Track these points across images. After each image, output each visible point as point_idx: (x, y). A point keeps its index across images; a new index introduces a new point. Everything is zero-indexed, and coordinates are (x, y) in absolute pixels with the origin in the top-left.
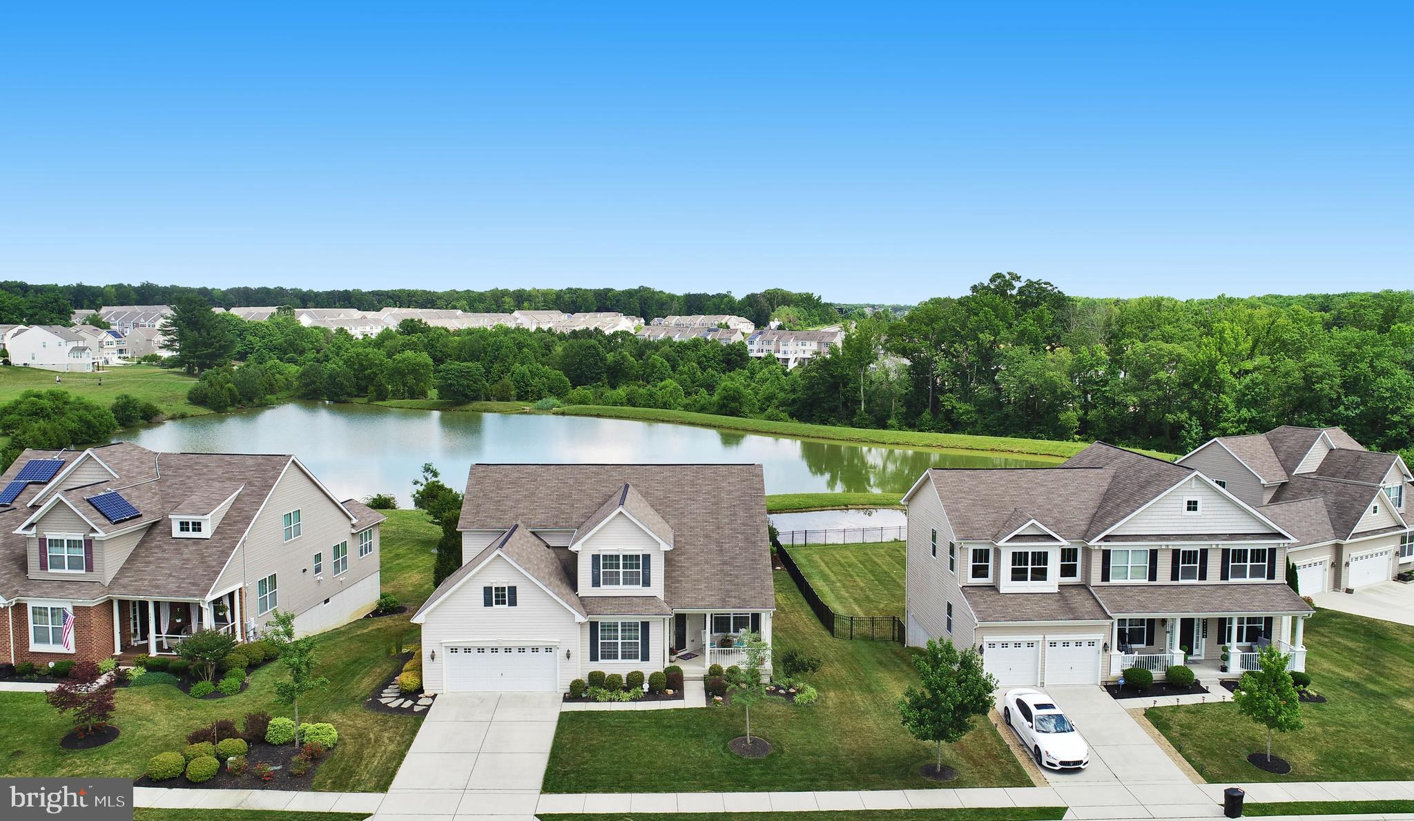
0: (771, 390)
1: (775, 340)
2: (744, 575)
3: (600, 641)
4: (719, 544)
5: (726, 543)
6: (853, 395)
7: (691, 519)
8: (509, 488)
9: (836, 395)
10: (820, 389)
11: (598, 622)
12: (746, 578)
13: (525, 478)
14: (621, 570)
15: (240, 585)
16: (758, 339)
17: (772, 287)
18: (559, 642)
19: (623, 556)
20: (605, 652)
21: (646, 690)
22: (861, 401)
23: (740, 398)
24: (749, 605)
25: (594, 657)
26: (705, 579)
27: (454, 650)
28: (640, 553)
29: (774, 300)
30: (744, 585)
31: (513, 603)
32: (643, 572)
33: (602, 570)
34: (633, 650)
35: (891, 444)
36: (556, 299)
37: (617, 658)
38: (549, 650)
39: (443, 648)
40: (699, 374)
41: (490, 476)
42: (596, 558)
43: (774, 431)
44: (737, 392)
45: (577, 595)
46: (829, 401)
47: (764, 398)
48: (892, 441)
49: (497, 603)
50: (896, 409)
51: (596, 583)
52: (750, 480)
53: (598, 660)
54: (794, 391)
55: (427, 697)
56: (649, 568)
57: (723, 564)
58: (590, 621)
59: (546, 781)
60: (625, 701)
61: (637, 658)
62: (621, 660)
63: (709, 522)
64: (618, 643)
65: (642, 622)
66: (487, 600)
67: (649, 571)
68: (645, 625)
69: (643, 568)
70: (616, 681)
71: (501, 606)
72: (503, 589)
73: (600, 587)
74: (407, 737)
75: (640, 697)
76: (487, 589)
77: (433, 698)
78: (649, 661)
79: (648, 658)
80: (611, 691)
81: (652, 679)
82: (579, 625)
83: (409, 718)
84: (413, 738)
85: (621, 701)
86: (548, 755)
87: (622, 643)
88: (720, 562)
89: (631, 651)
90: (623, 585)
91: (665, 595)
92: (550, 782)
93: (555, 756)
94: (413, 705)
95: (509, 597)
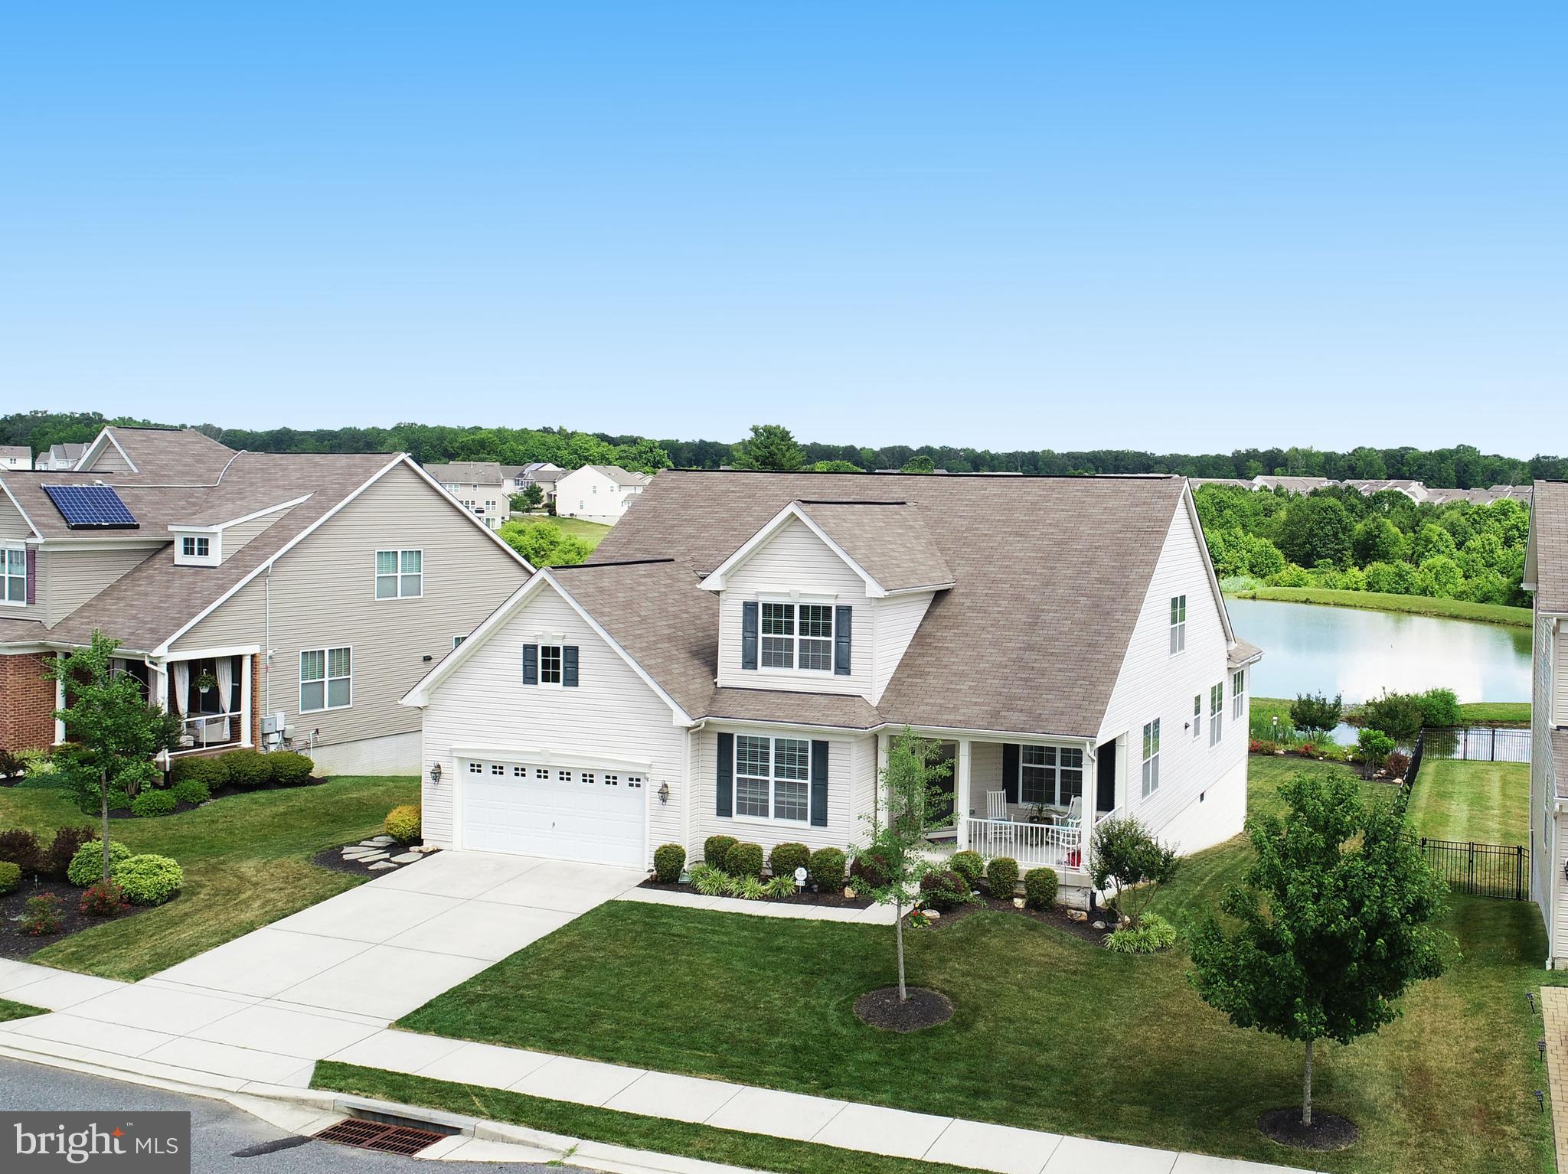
2: (1060, 670)
3: (735, 775)
4: (1036, 612)
5: (1049, 611)
7: (1002, 566)
11: (732, 735)
12: (1061, 676)
14: (796, 637)
15: (255, 649)
18: (650, 766)
19: (800, 607)
20: (745, 799)
21: (801, 883)
24: (1040, 727)
25: (724, 810)
26: (977, 672)
27: (476, 768)
28: (833, 603)
30: (1049, 690)
31: (572, 680)
32: (837, 643)
33: (761, 635)
34: (797, 800)
36: (1325, 463)
37: (767, 815)
38: (635, 782)
39: (455, 761)
42: (750, 608)
45: (716, 683)
49: (546, 679)
51: (749, 663)
52: (1149, 504)
53: (730, 815)
55: (420, 852)
56: (850, 637)
57: (1025, 649)
58: (719, 733)
59: (425, 1007)
60: (751, 899)
61: (803, 816)
62: (771, 819)
63: (1034, 574)
64: (768, 781)
65: (814, 742)
66: (528, 672)
67: (849, 643)
68: (821, 749)
69: (837, 635)
70: (745, 860)
71: (551, 685)
72: (556, 650)
73: (756, 669)
74: (298, 904)
75: (784, 893)
76: (529, 650)
77: (426, 854)
78: (826, 826)
79: (826, 820)
80: (732, 876)
81: (821, 863)
82: (689, 735)
83: (344, 878)
84: (306, 906)
85: (742, 898)
86: (492, 964)
87: (776, 782)
88: (1022, 645)
89: (793, 800)
90: (800, 668)
91: (883, 697)
92: (430, 1010)
93: (499, 968)
94: (380, 860)
95: (565, 668)
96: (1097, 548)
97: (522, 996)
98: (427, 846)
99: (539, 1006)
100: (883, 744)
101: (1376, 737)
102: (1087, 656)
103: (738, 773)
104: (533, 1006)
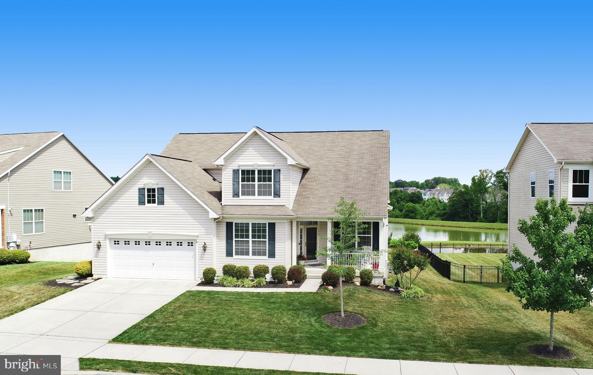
0: (432, 209)
1: (437, 193)
5: (351, 175)
6: (476, 210)
8: (197, 145)
9: (467, 210)
10: (458, 206)
11: (232, 222)
13: (210, 140)
14: (256, 183)
15: (3, 207)
16: (428, 193)
17: (437, 176)
18: (198, 236)
19: (258, 171)
20: (238, 249)
21: (268, 279)
22: (481, 212)
23: (415, 211)
25: (229, 254)
27: (117, 243)
28: (272, 169)
29: (438, 182)
31: (161, 202)
32: (274, 184)
33: (241, 183)
34: (262, 248)
35: (498, 229)
37: (249, 255)
38: (190, 244)
39: (107, 240)
40: (396, 205)
41: (186, 139)
42: (236, 172)
43: (432, 224)
44: (414, 208)
45: (221, 204)
46: (464, 213)
47: (429, 214)
48: (498, 228)
49: (149, 202)
50: (500, 216)
51: (236, 194)
52: (378, 139)
53: (232, 256)
54: (444, 209)
55: (92, 279)
56: (280, 182)
57: (346, 187)
58: (226, 222)
59: (124, 333)
60: (248, 287)
61: (264, 254)
62: (251, 256)
63: (341, 163)
64: (249, 241)
65: (269, 223)
66: (141, 200)
67: (279, 184)
68: (272, 226)
69: (274, 181)
70: (244, 272)
71: (151, 205)
72: (154, 190)
73: (239, 197)
74: (43, 299)
75: (262, 284)
76: (141, 191)
77: (95, 280)
78: (275, 257)
79: (275, 255)
80: (238, 279)
81: (277, 271)
82: (215, 223)
83: (62, 289)
84: (47, 300)
85: (244, 287)
86: (147, 316)
87: (252, 241)
88: (344, 186)
89: (260, 248)
90: (258, 196)
91: (293, 206)
92: (126, 335)
93: (151, 316)
94: (75, 283)
95: (158, 197)
96: (363, 153)
97: (169, 326)
98: (95, 277)
99: (179, 329)
100: (295, 225)
101: (412, 243)
102: (372, 189)
103: (235, 238)
104: (176, 329)
